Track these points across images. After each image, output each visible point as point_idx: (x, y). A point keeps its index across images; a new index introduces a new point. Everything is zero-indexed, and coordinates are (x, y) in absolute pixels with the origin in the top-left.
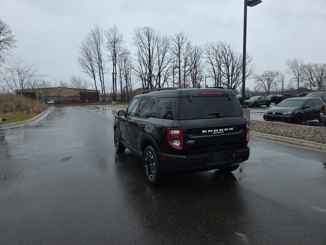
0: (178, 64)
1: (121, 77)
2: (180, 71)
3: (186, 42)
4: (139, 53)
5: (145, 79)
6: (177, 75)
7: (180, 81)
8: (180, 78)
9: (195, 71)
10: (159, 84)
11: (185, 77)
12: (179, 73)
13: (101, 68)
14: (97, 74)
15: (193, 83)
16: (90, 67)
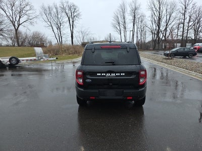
0: (183, 21)
1: (137, 33)
2: (184, 26)
3: (192, 3)
4: (152, 16)
5: (155, 34)
6: (182, 29)
7: (183, 34)
8: (183, 32)
9: (198, 26)
10: (165, 37)
11: (188, 30)
12: (183, 28)
13: (125, 28)
14: (122, 32)
15: (195, 35)
16: (118, 28)
